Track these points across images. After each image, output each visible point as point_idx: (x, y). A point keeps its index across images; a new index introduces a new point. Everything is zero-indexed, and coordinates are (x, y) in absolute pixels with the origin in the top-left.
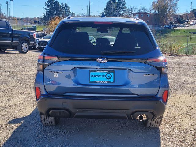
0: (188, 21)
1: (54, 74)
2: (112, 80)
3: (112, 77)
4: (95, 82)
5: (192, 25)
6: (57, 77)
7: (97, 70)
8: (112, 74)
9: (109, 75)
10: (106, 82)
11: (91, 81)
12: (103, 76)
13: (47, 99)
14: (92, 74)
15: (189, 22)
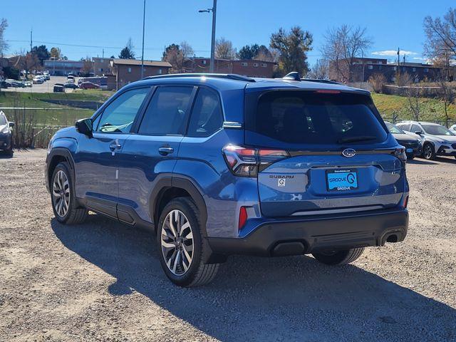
0: (27, 74)
1: (279, 180)
2: (355, 185)
3: (355, 180)
4: (336, 189)
5: (39, 82)
6: (284, 184)
7: (337, 170)
8: (355, 174)
9: (350, 177)
10: (349, 188)
11: (331, 188)
12: (344, 179)
13: (272, 226)
14: (330, 176)
15: (29, 76)
